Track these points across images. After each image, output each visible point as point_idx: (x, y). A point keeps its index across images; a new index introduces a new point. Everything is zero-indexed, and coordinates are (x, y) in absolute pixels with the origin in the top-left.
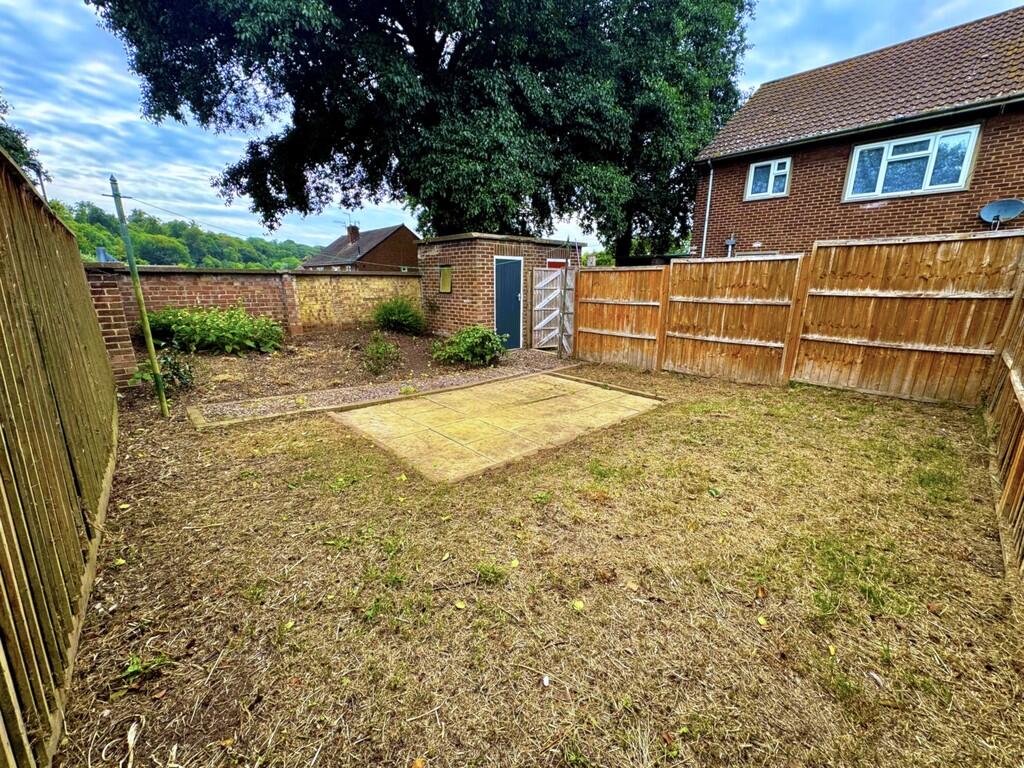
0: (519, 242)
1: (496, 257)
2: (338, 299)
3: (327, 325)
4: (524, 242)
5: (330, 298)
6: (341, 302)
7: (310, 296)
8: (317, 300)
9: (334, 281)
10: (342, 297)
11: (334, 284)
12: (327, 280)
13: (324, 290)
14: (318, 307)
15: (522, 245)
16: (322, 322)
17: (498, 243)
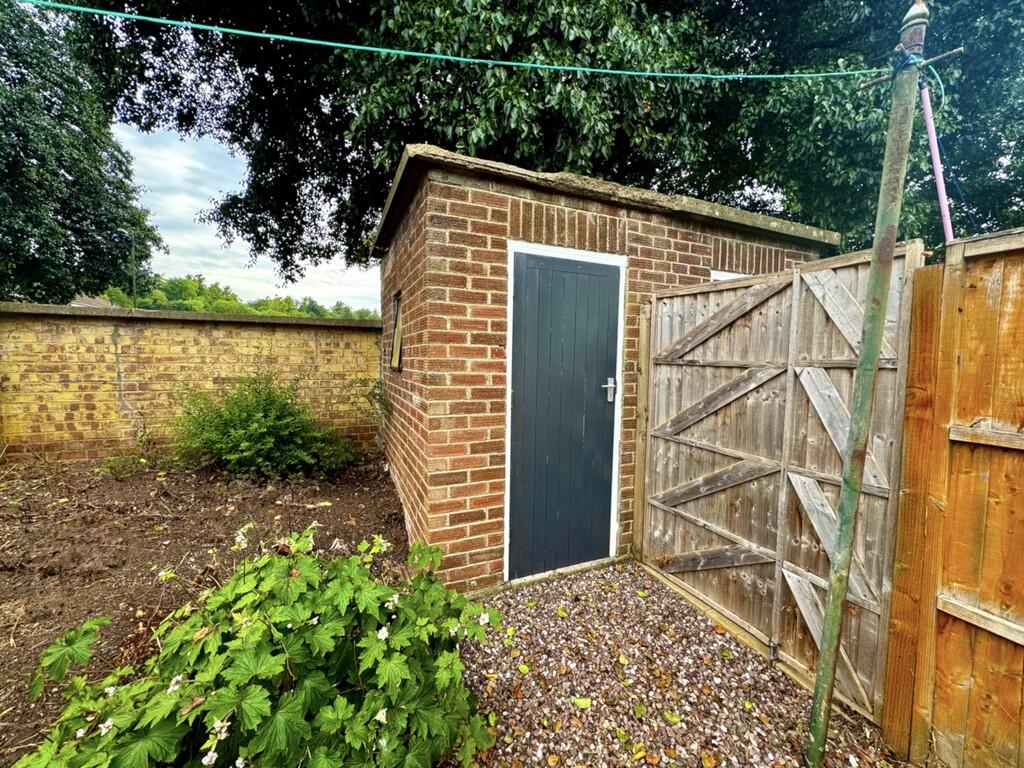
0: (612, 204)
1: (515, 246)
2: (135, 379)
3: (96, 442)
4: (630, 207)
5: (108, 375)
6: (144, 386)
7: (43, 369)
8: (65, 381)
9: (126, 336)
10: (149, 372)
11: (128, 341)
12: (105, 331)
13: (92, 357)
14: (68, 397)
15: (623, 217)
16: (80, 436)
17: (526, 197)
